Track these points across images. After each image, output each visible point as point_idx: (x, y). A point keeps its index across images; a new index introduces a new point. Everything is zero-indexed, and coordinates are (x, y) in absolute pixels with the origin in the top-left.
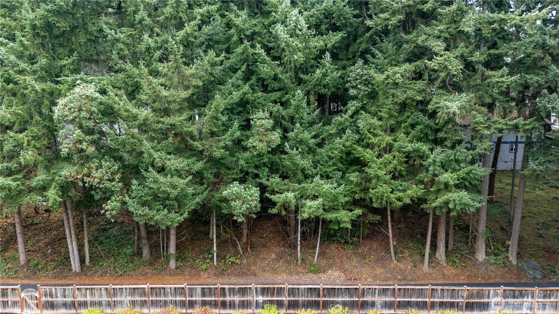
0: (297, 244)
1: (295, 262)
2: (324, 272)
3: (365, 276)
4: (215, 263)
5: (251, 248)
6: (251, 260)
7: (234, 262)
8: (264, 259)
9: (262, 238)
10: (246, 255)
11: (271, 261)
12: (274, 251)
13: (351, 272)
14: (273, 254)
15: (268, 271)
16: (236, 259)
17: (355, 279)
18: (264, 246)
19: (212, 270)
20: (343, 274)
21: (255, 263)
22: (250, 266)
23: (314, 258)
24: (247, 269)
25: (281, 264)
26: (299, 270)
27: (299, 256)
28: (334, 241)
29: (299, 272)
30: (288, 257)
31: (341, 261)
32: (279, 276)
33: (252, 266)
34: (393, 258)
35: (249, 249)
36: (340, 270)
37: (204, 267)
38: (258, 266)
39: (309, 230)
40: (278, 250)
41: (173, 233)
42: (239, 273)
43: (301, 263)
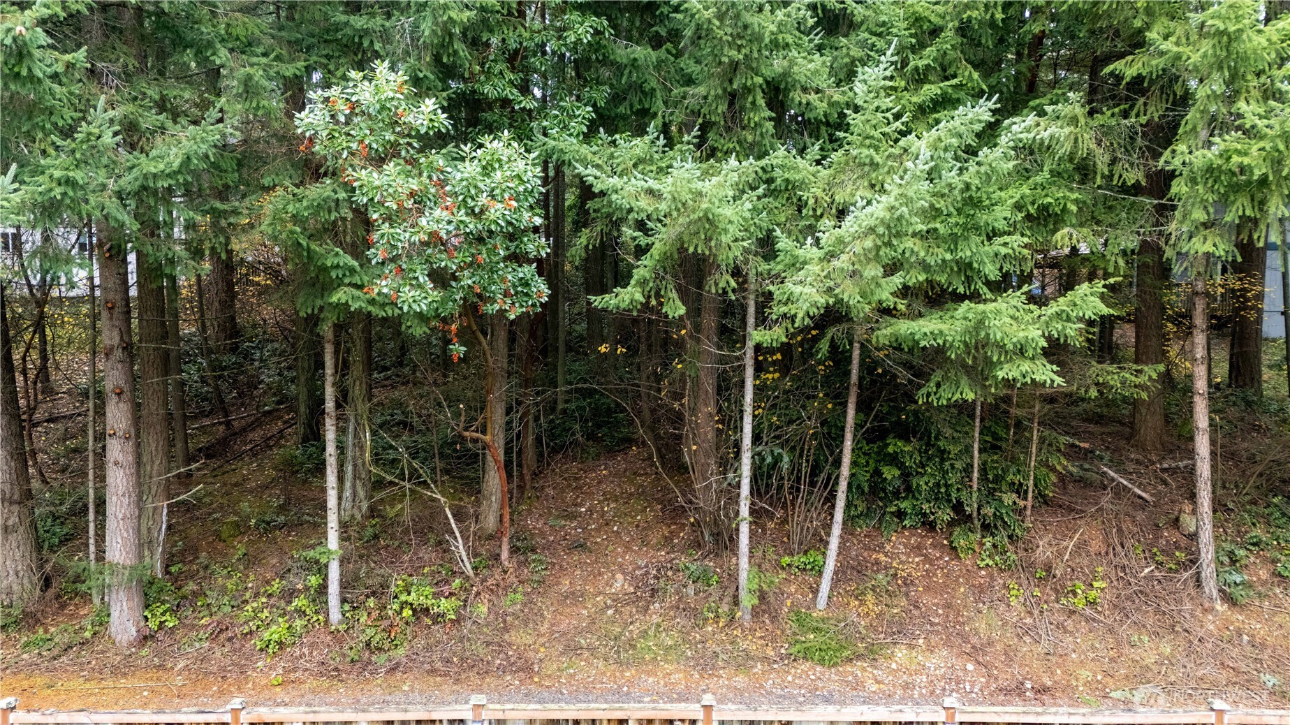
0: (737, 513)
1: (725, 608)
2: (872, 654)
3: (1085, 674)
4: (335, 615)
5: (514, 550)
6: (513, 602)
7: (426, 611)
8: (575, 598)
9: (572, 516)
10: (490, 582)
11: (608, 607)
12: (621, 565)
13: (1009, 654)
14: (619, 577)
15: (592, 650)
16: (436, 595)
17: (1041, 690)
18: (579, 546)
19: (312, 646)
20: (970, 667)
21: (529, 617)
22: (506, 629)
23: (815, 592)
24: (488, 644)
25: (656, 619)
26: (743, 644)
27: (743, 576)
28: (900, 515)
29: (748, 656)
30: (691, 590)
31: (948, 606)
32: (649, 674)
33: (517, 628)
34: (1211, 587)
35: (505, 555)
36: (948, 644)
37: (276, 631)
38: (544, 629)
39: (786, 459)
40: (641, 560)
41: (120, 458)
42: (448, 661)
43: (755, 613)
